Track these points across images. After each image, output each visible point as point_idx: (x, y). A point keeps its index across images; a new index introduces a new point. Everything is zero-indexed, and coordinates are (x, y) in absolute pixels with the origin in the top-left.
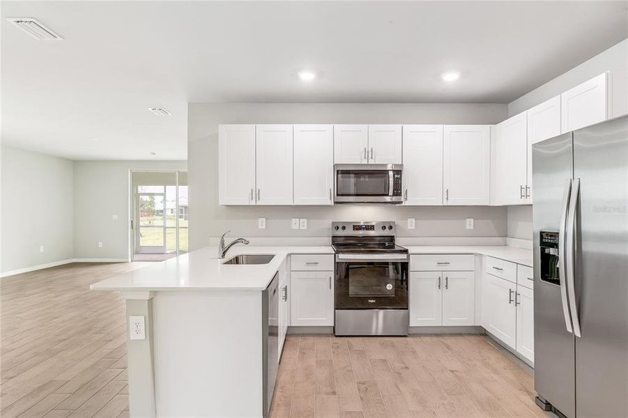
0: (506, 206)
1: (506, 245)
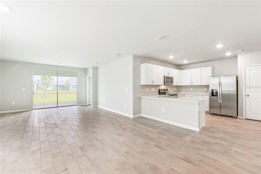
1: (180, 93)
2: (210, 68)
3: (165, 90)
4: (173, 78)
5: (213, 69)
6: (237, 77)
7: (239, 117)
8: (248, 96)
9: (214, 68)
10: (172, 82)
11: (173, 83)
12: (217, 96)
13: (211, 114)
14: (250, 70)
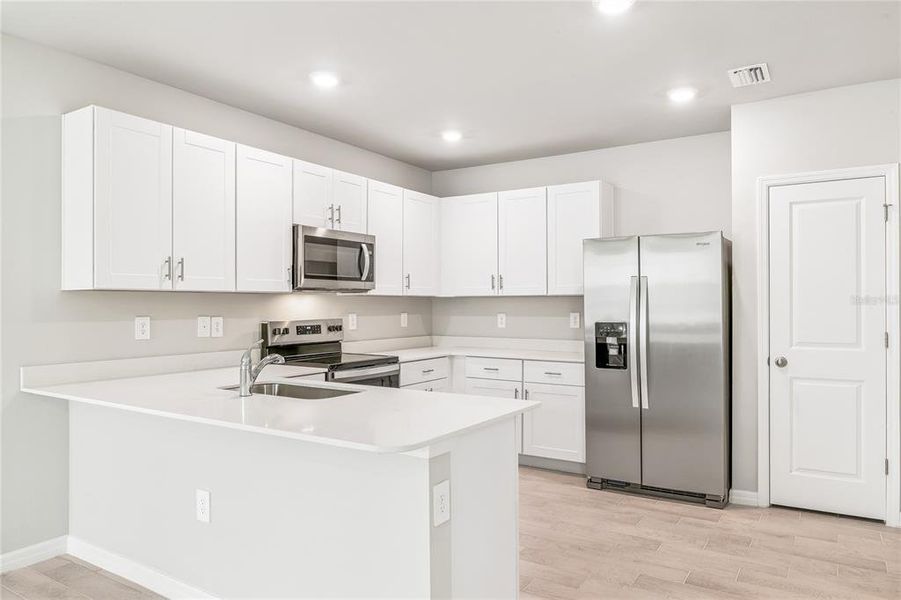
0: (434, 297)
1: (432, 346)
2: (594, 187)
3: (316, 329)
4: (371, 247)
5: (613, 198)
6: (728, 249)
7: (737, 496)
8: (783, 363)
9: (615, 189)
10: (363, 271)
11: (370, 278)
12: (625, 366)
13: (591, 483)
14: (791, 204)
